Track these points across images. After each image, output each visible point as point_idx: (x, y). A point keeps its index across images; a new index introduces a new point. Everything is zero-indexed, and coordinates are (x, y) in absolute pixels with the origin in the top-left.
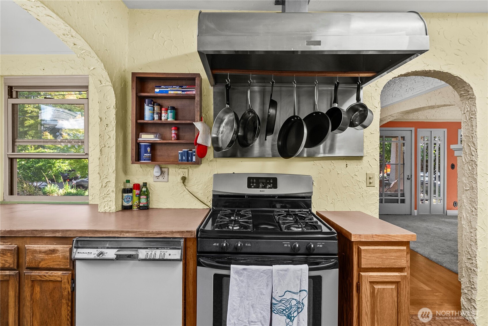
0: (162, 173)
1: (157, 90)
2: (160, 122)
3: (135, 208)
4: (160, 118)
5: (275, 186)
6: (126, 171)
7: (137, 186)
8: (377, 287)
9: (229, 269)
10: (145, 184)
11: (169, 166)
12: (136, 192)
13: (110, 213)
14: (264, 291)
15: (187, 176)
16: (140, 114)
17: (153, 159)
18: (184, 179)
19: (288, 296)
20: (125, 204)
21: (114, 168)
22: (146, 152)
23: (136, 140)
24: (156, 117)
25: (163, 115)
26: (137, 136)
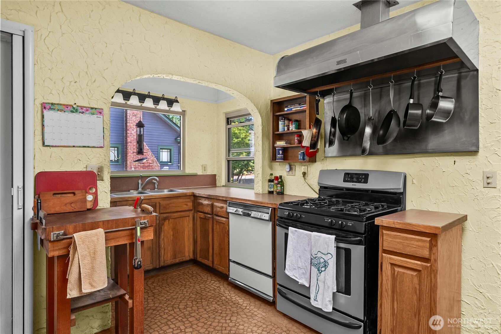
0: (291, 169)
1: (286, 109)
2: (288, 132)
3: (275, 193)
4: (288, 129)
5: (366, 182)
6: (271, 168)
7: (276, 178)
8: (397, 269)
9: (288, 229)
10: (281, 177)
11: (296, 164)
12: (276, 182)
13: (259, 194)
14: (307, 249)
15: (306, 172)
16: (276, 127)
17: (285, 158)
18: (304, 174)
19: (319, 255)
20: (270, 190)
21: (261, 165)
22: (279, 154)
23: (273, 146)
24: (286, 128)
25: (290, 126)
26: (274, 143)
